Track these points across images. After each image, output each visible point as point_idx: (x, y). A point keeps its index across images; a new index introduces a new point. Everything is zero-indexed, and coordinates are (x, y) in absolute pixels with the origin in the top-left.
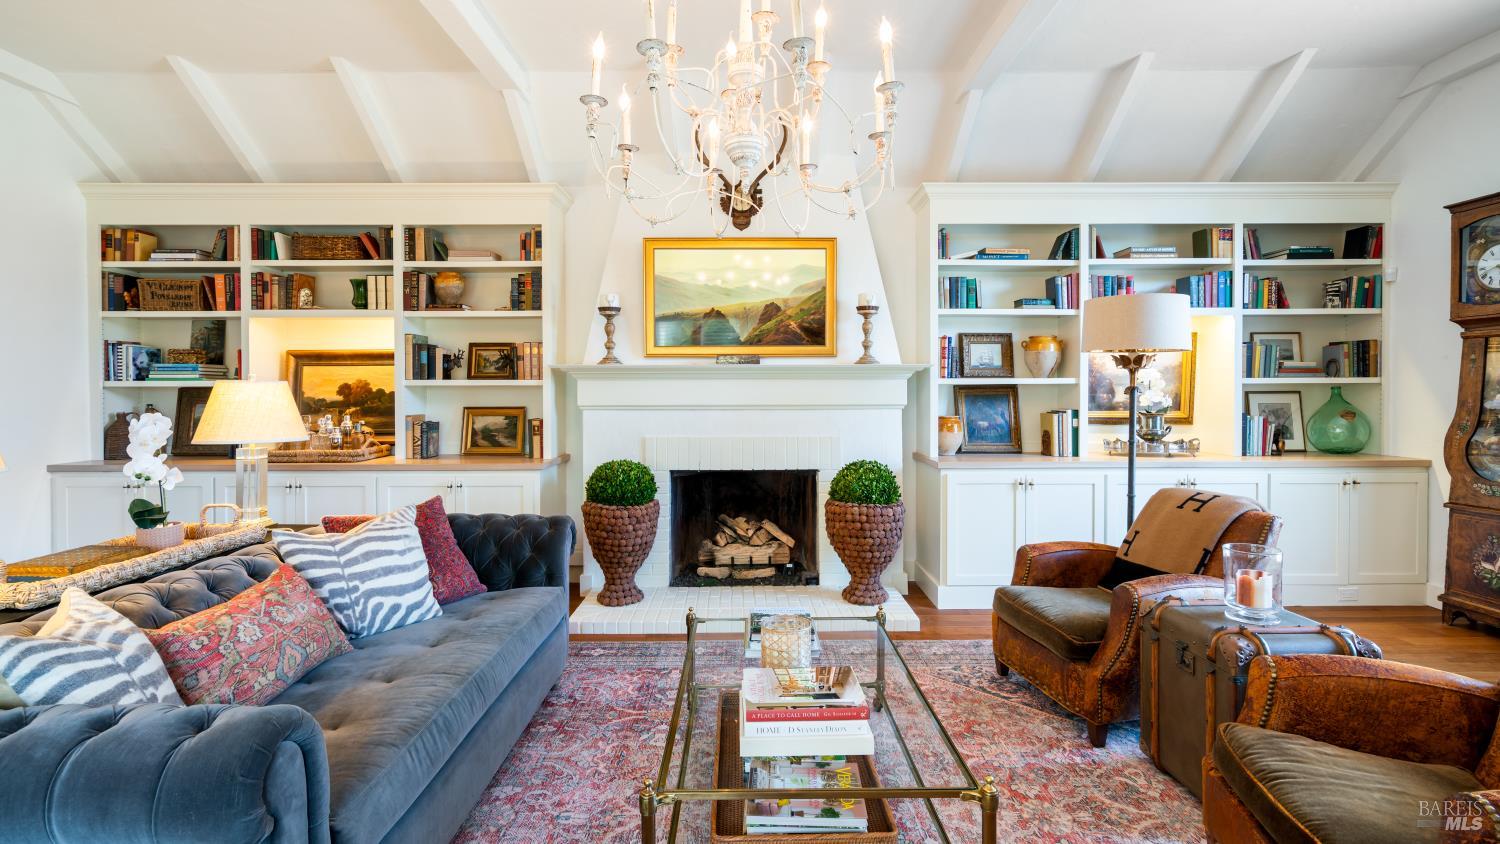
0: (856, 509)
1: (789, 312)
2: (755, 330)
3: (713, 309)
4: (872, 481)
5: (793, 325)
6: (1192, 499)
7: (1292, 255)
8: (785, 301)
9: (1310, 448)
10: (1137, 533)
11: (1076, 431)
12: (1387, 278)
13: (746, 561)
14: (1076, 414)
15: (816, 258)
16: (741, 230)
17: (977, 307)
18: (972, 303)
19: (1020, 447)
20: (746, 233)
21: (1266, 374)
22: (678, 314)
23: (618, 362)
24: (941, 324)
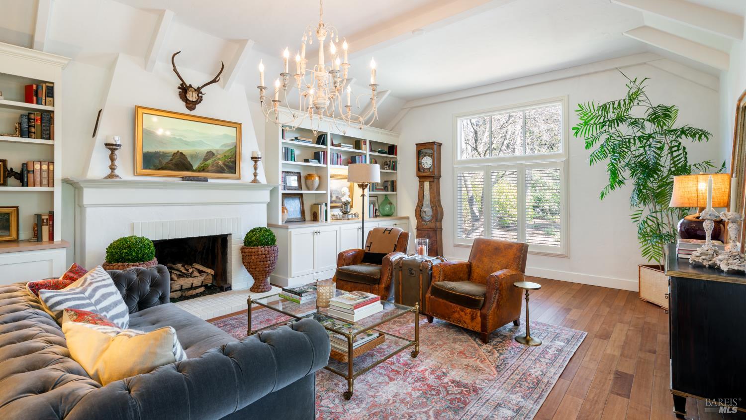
0: (263, 249)
1: (218, 157)
2: (201, 164)
3: (178, 152)
4: (268, 235)
5: (221, 163)
6: (386, 230)
7: (379, 152)
8: (217, 151)
9: (380, 215)
10: (371, 243)
11: (326, 211)
12: (398, 162)
13: (189, 286)
14: (326, 205)
15: (232, 132)
16: (191, 111)
17: (294, 161)
18: (293, 159)
19: (305, 219)
20: (193, 113)
21: (373, 191)
22: (157, 152)
23: (120, 178)
24: (283, 167)
